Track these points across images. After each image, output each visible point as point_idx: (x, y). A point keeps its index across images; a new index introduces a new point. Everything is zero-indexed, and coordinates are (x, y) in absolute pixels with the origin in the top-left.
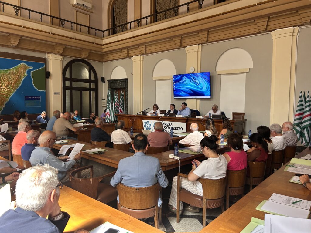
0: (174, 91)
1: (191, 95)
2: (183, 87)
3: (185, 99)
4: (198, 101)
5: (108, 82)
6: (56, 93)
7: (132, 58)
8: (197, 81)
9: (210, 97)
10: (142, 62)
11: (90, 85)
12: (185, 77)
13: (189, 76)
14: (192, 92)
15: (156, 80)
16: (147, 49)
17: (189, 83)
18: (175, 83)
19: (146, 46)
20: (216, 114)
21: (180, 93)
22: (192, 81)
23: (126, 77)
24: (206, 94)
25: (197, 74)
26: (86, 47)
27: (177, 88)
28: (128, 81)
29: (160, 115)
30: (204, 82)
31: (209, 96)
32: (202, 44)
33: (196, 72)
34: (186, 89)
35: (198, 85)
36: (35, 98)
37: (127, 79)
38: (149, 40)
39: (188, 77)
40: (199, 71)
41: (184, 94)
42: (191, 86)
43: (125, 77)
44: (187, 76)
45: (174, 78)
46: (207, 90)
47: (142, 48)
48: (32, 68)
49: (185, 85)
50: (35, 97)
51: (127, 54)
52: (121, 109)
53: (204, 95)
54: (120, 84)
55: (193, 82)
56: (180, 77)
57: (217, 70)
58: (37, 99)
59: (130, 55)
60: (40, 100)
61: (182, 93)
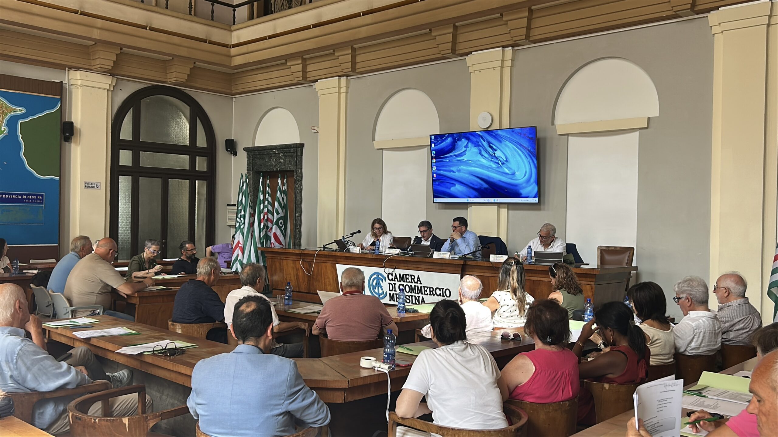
0: (434, 180)
1: (482, 193)
2: (459, 171)
3: (466, 206)
4: (504, 211)
5: (245, 153)
6: (90, 186)
7: (317, 85)
8: (498, 153)
9: (536, 200)
10: (343, 96)
11: (193, 163)
12: (464, 142)
13: (474, 139)
14: (485, 186)
15: (382, 149)
16: (358, 59)
17: (475, 159)
18: (435, 158)
19: (354, 50)
20: (550, 250)
21: (450, 188)
22: (483, 153)
23: (297, 141)
24: (524, 192)
25: (500, 132)
26: (184, 52)
27: (442, 172)
28: (305, 150)
29: (388, 252)
30: (520, 155)
31: (535, 197)
32: (513, 46)
33: (495, 126)
34: (467, 175)
35: (503, 164)
36: (27, 199)
37: (302, 145)
38: (364, 32)
39: (473, 142)
40: (506, 125)
41: (462, 192)
42: (482, 166)
43: (295, 140)
44: (471, 137)
45: (433, 145)
46: (528, 181)
47: (345, 57)
48: (24, 111)
49: (466, 163)
50: (27, 195)
51: (300, 74)
52: (279, 233)
53: (518, 195)
54: (282, 160)
55: (486, 155)
56: (449, 140)
57: (558, 121)
58: (33, 201)
59: (311, 76)
60: (42, 203)
61: (457, 188)
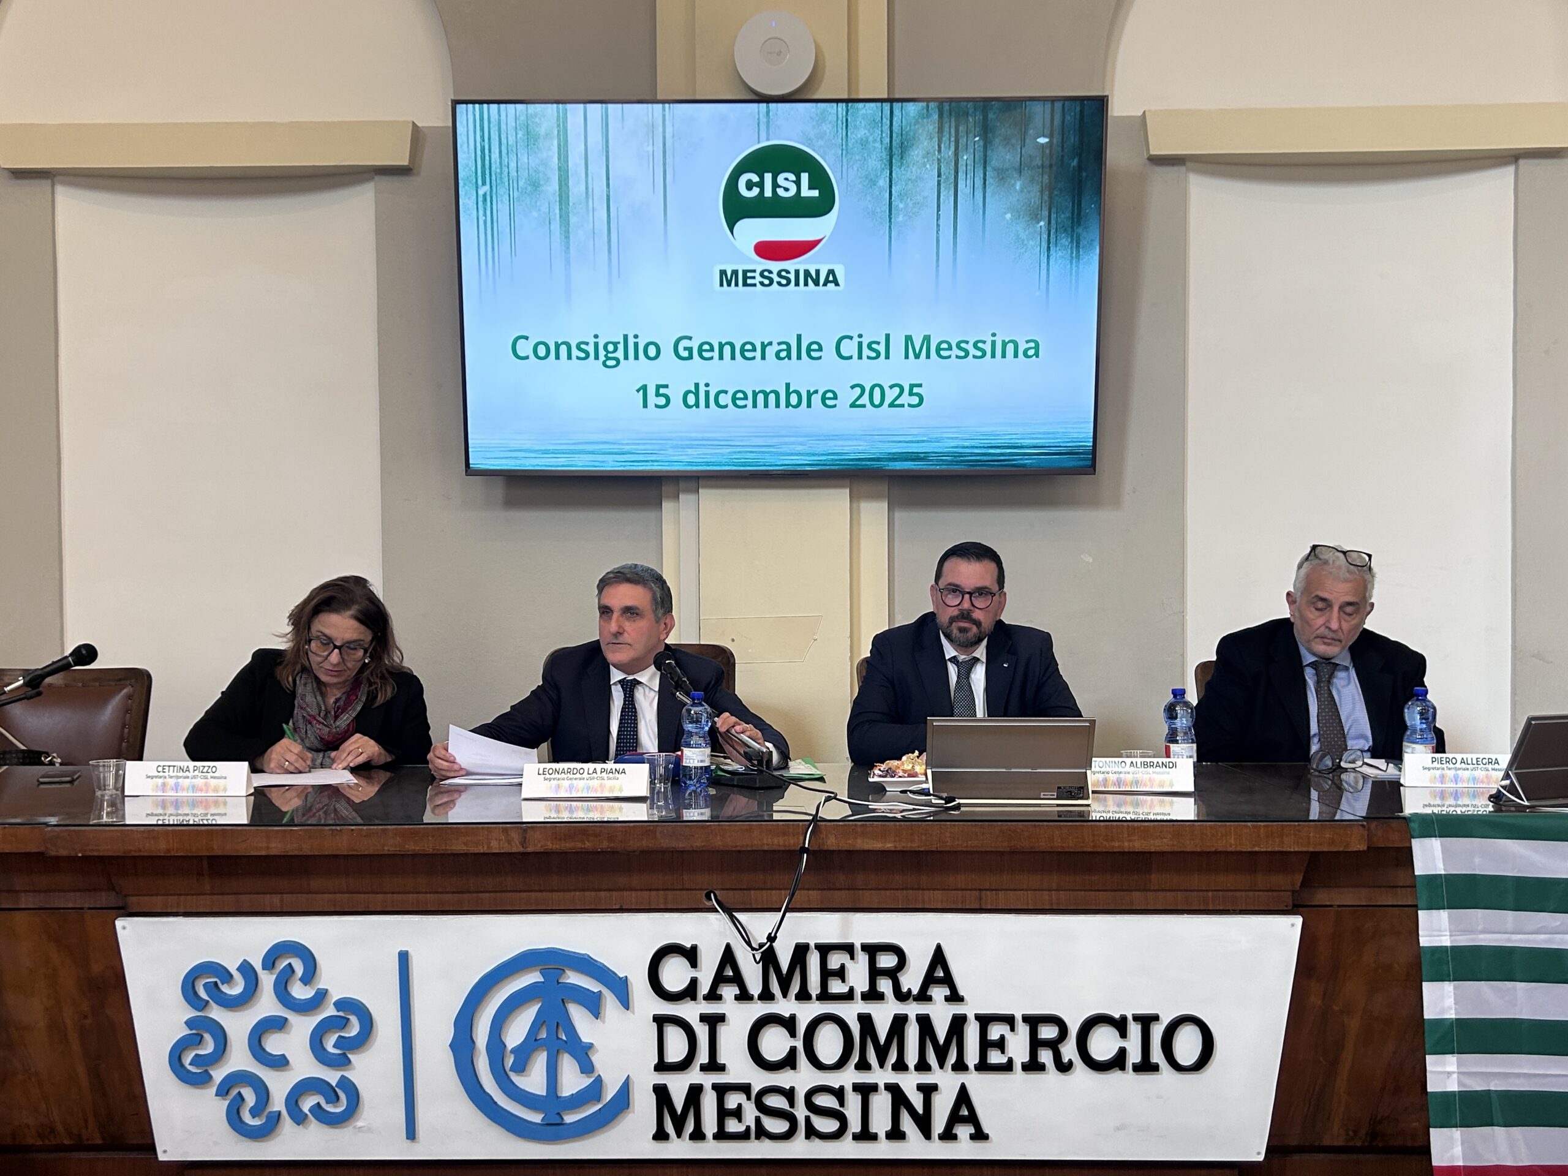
4: (873, 515)
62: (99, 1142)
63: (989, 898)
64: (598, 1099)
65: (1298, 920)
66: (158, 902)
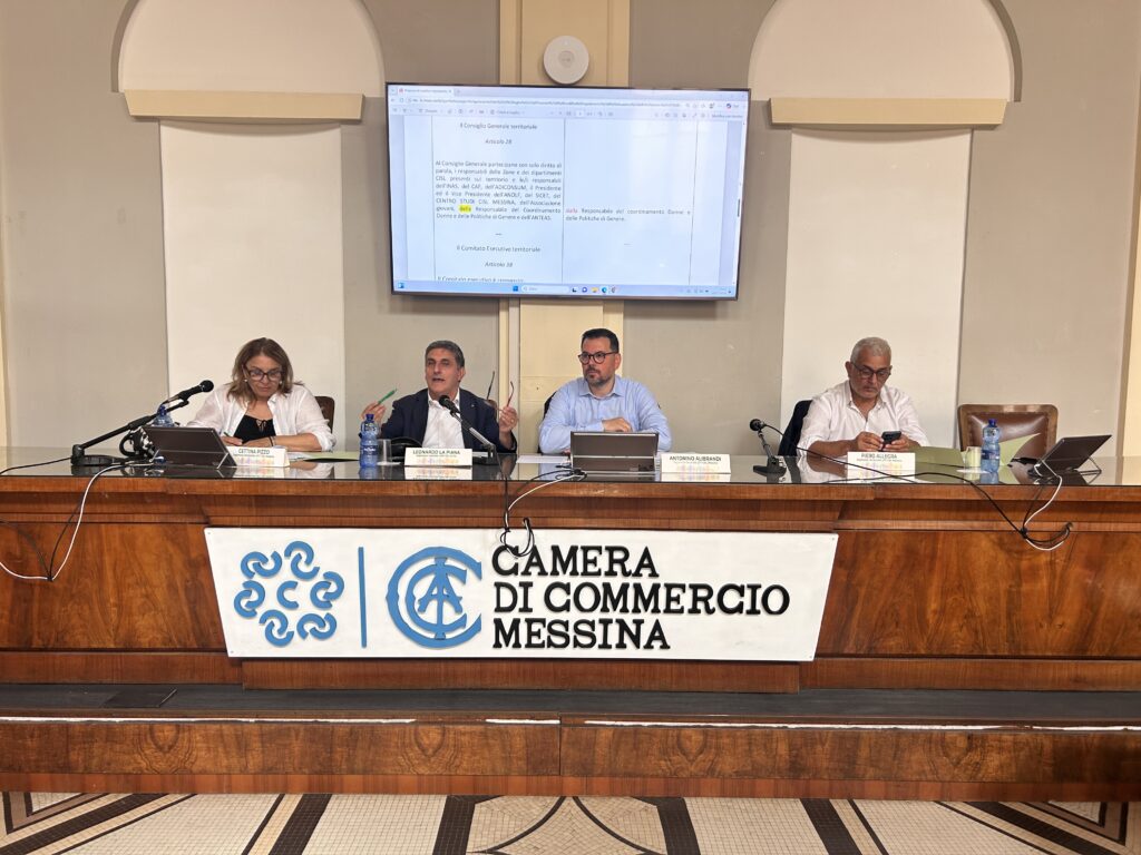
4: (616, 321)
15: (157, 120)
62: (195, 646)
63: (674, 523)
64: (465, 626)
65: (836, 537)
66: (227, 520)
